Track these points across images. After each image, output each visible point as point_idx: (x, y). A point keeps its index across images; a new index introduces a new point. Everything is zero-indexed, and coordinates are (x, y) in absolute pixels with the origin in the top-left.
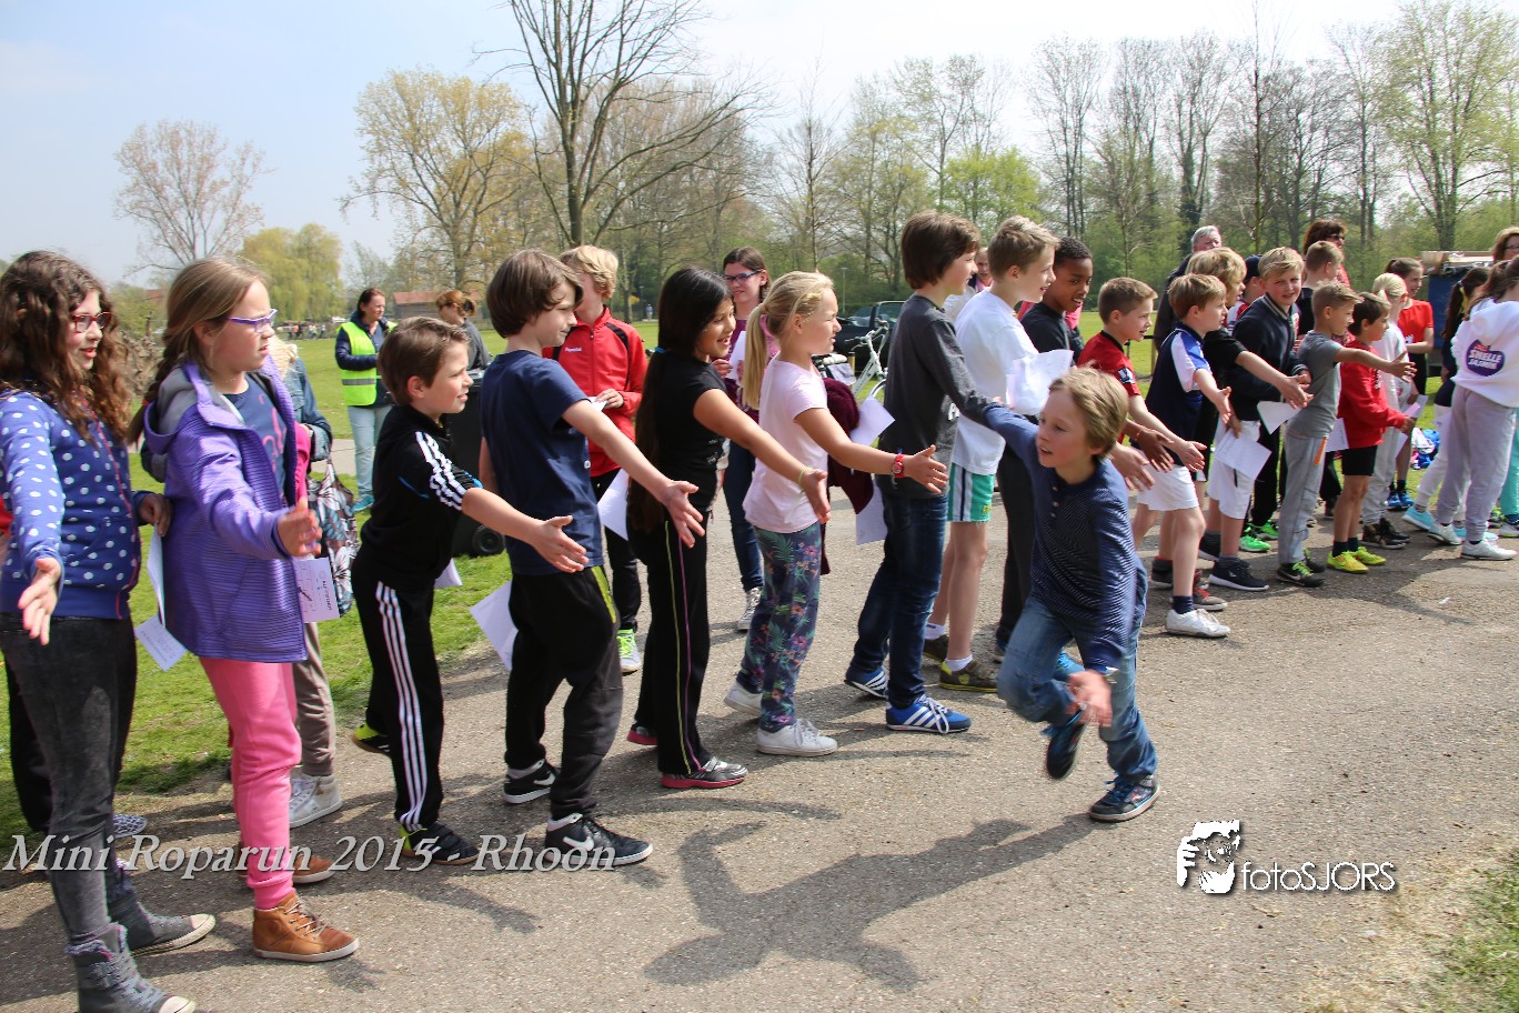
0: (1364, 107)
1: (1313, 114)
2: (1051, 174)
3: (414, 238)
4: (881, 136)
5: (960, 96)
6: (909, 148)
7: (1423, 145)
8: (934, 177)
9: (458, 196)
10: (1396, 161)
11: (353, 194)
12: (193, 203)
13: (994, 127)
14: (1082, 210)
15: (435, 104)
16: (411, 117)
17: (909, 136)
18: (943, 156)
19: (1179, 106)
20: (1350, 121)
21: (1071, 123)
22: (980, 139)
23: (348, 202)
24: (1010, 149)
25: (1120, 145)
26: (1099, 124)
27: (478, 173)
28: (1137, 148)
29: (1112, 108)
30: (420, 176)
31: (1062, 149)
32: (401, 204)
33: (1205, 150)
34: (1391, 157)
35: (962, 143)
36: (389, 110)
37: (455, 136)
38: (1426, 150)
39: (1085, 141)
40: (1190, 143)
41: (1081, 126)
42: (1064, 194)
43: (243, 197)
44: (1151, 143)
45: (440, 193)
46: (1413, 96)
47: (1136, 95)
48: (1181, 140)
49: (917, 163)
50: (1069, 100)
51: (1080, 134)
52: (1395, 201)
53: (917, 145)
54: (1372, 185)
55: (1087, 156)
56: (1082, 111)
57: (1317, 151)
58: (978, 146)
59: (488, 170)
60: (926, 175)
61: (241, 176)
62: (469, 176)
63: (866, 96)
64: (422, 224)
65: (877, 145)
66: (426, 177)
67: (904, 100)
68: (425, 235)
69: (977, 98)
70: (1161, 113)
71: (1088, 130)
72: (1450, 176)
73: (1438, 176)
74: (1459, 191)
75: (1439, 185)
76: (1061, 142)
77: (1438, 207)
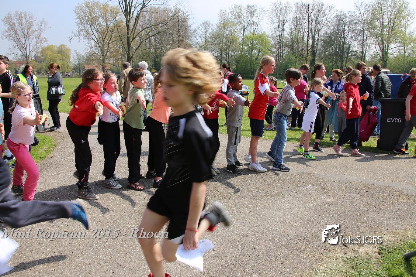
0: (364, 26)
1: (349, 27)
2: (274, 40)
3: (90, 50)
4: (226, 27)
5: (249, 17)
6: (234, 31)
7: (380, 38)
8: (241, 39)
9: (104, 38)
10: (372, 42)
12: (26, 36)
13: (259, 26)
15: (98, 11)
16: (91, 14)
17: (234, 28)
18: (244, 34)
20: (360, 30)
21: (281, 26)
22: (255, 29)
23: (71, 38)
24: (263, 33)
25: (294, 33)
26: (288, 27)
27: (110, 32)
28: (299, 34)
29: (293, 22)
31: (278, 34)
32: (87, 39)
33: (318, 36)
34: (370, 41)
35: (249, 30)
36: (84, 12)
37: (103, 20)
38: (380, 39)
39: (285, 31)
40: (314, 34)
41: (284, 27)
42: (278, 46)
43: (41, 35)
44: (303, 33)
45: (99, 37)
46: (377, 23)
47: (300, 19)
49: (236, 35)
50: (281, 19)
51: (283, 29)
52: (372, 53)
53: (236, 30)
54: (365, 48)
55: (285, 36)
56: (284, 23)
57: (349, 37)
58: (254, 31)
59: (113, 31)
60: (238, 39)
61: (41, 29)
62: (107, 32)
63: (223, 15)
64: (93, 46)
65: (225, 29)
67: (233, 17)
68: (94, 49)
69: (254, 17)
71: (286, 28)
72: (387, 47)
73: (383, 47)
74: (389, 51)
75: (383, 49)
76: (278, 31)
77: (383, 56)
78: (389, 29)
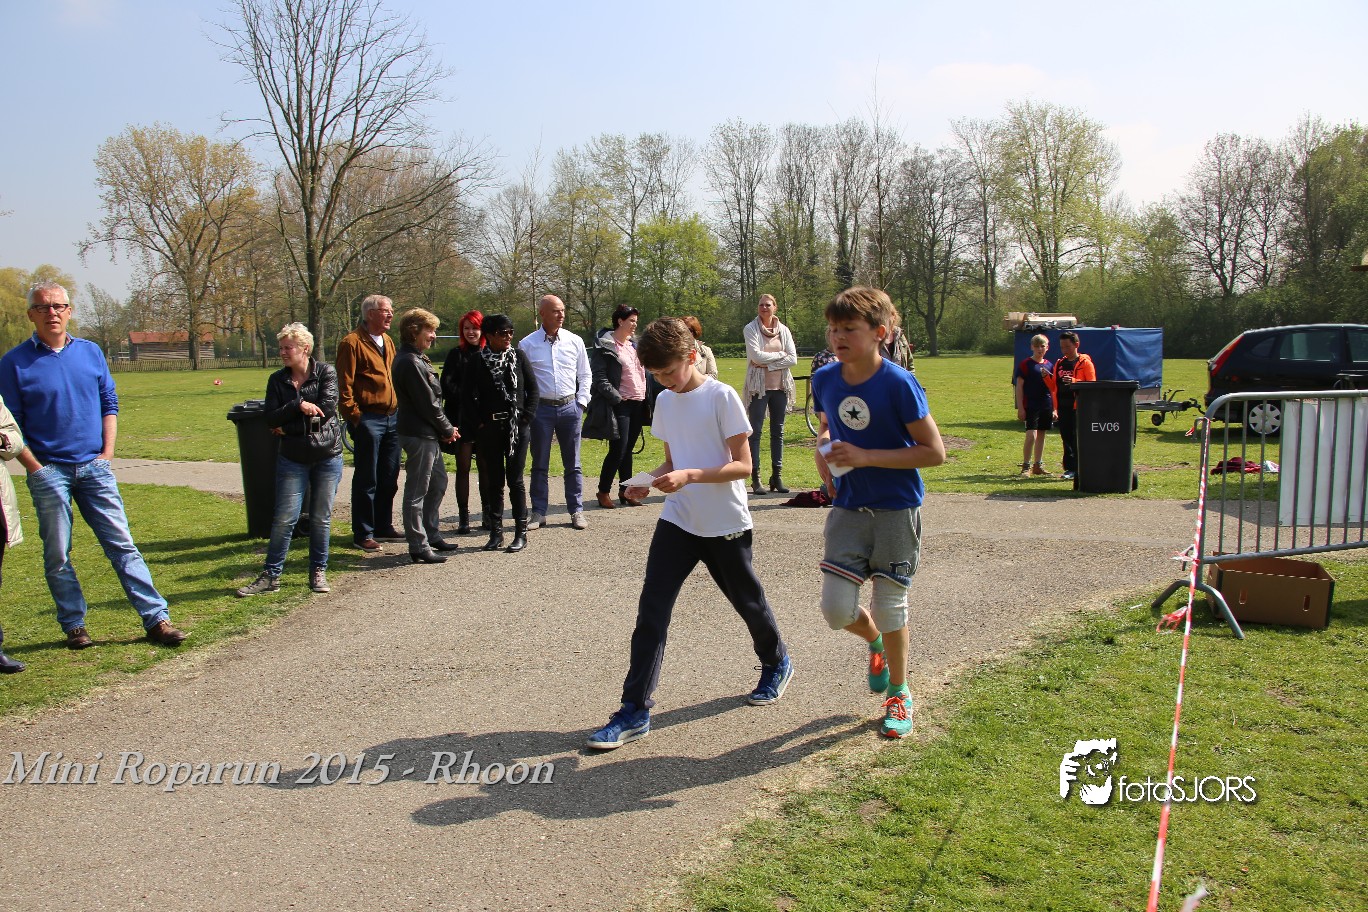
0: (985, 190)
1: (944, 194)
2: (726, 238)
3: (150, 282)
4: (580, 203)
5: (648, 169)
6: (605, 214)
7: (1032, 223)
8: (626, 239)
9: (193, 246)
10: (1011, 235)
11: (92, 239)
13: (678, 197)
14: (753, 270)
15: (173, 159)
16: (149, 171)
17: (605, 204)
18: (633, 220)
19: (835, 183)
20: (974, 200)
21: (744, 195)
22: (666, 206)
23: (87, 247)
24: (692, 216)
25: (785, 215)
26: (767, 198)
27: (212, 224)
28: (800, 218)
29: (779, 183)
30: (157, 226)
31: (736, 217)
32: (139, 251)
33: (856, 221)
34: (1006, 232)
35: (650, 210)
36: (128, 164)
37: (191, 190)
38: (1033, 226)
39: (756, 210)
40: (844, 215)
41: (753, 197)
42: (738, 256)
44: (812, 213)
45: (176, 242)
46: (1022, 181)
47: (799, 172)
48: (837, 212)
49: (612, 227)
50: (742, 175)
51: (752, 204)
52: (1012, 266)
53: (612, 211)
54: (993, 254)
55: (758, 223)
56: (754, 186)
57: (947, 225)
58: (664, 212)
59: (222, 223)
60: (619, 237)
62: (204, 227)
63: (567, 167)
64: (158, 269)
65: (576, 211)
66: (163, 226)
67: (601, 171)
68: (162, 279)
69: (664, 171)
70: (820, 188)
71: (758, 202)
72: (1053, 248)
73: (1043, 247)
74: (1060, 260)
75: (1045, 255)
76: (736, 211)
77: (1044, 272)
78: (1055, 199)
